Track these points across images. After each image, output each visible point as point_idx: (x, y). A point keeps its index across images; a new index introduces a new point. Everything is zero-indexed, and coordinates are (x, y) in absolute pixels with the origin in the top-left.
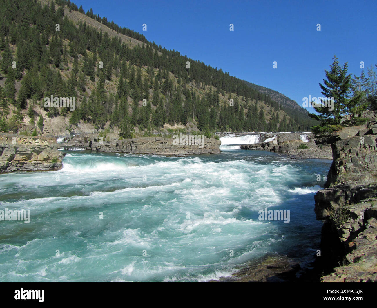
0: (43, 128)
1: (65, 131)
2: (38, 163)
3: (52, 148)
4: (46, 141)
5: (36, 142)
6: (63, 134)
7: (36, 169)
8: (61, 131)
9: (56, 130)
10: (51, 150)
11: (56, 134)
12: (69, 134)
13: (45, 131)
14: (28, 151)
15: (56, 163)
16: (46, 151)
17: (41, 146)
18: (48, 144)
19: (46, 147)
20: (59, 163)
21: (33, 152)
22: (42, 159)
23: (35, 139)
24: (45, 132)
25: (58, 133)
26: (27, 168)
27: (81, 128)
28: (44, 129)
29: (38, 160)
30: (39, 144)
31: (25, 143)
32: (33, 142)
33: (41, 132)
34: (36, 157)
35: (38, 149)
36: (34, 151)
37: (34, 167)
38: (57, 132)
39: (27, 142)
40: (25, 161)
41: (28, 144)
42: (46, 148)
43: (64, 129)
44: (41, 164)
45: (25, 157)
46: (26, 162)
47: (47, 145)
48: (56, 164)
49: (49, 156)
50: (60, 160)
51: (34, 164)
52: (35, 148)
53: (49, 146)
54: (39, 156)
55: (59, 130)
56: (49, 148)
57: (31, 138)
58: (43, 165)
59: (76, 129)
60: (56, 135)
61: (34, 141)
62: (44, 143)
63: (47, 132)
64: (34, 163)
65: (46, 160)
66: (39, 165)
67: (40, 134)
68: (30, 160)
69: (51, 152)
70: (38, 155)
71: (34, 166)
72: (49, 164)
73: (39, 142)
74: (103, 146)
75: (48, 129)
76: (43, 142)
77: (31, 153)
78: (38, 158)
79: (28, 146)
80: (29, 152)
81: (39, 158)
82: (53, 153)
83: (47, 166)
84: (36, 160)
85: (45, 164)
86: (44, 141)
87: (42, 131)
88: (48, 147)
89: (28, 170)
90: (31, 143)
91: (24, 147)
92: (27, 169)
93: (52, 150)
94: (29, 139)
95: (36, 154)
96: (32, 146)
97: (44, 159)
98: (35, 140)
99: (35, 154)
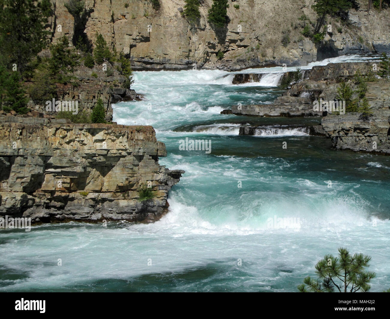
0: (225, 31)
1: (300, 40)
2: (104, 200)
3: (140, 158)
4: (123, 136)
5: (96, 141)
6: (294, 51)
7: (99, 216)
8: (285, 42)
9: (269, 37)
10: (136, 162)
11: (269, 52)
12: (315, 51)
13: (234, 41)
14: (76, 164)
15: (151, 201)
16: (124, 166)
17: (108, 150)
18: (127, 147)
19: (124, 153)
20: (157, 201)
21: (89, 169)
22: (113, 188)
23: (93, 132)
24: (234, 46)
25: (274, 49)
26: (74, 211)
27: (360, 29)
28: (230, 36)
29: (104, 189)
30: (104, 145)
31: (68, 143)
32: (89, 139)
33: (219, 48)
34: (99, 182)
35: (103, 159)
36: (93, 165)
37: (92, 210)
38: (272, 44)
39: (73, 141)
40: (70, 191)
41: (76, 145)
42: (124, 157)
43: (294, 36)
44: (111, 201)
45: (69, 181)
46: (72, 195)
47: (126, 150)
48: (150, 204)
49: (131, 179)
50: (162, 192)
51: (92, 203)
52: (94, 155)
53: (129, 150)
54: (106, 179)
55: (279, 36)
56: (130, 158)
57: (81, 130)
58: (117, 204)
59: (340, 32)
60: (269, 58)
61: (90, 136)
62: (118, 141)
63: (239, 46)
64: (93, 199)
65: (124, 190)
66: (106, 204)
67: (217, 54)
68: (83, 189)
69: (136, 169)
70: (104, 177)
71: (93, 206)
72: (132, 203)
73: (103, 140)
74: (347, 132)
75: (242, 36)
76: (113, 141)
77: (83, 170)
78: (102, 185)
79: (76, 151)
80: (79, 169)
81: (105, 184)
82: (142, 171)
83: (126, 210)
84: (100, 191)
85: (123, 203)
86: (118, 137)
87: (222, 41)
88: (129, 154)
89: (77, 217)
90: (82, 143)
91: (67, 156)
92: (74, 214)
93: (140, 164)
94: (78, 131)
95: (98, 173)
96: (86, 150)
97: (119, 187)
98: (93, 134)
99: (94, 172)
